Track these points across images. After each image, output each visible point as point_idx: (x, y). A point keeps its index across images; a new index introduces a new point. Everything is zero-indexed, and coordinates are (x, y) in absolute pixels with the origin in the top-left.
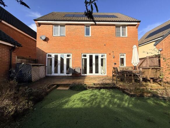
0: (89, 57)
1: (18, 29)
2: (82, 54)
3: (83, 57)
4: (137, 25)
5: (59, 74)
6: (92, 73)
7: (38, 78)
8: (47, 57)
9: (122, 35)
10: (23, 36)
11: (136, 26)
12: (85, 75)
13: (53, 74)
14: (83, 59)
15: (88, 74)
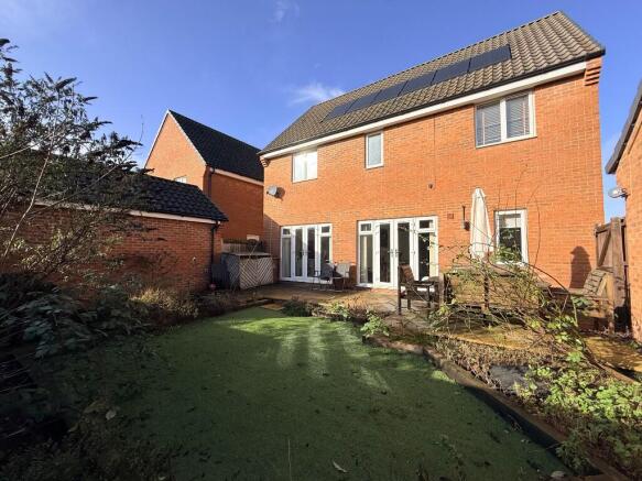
0: (378, 229)
1: (241, 175)
2: (360, 223)
3: (361, 233)
4: (587, 73)
5: (305, 278)
6: (389, 281)
7: (254, 283)
8: (283, 236)
9: (509, 135)
10: (251, 188)
11: (586, 77)
12: (369, 285)
13: (294, 278)
14: (362, 237)
15: (377, 283)
